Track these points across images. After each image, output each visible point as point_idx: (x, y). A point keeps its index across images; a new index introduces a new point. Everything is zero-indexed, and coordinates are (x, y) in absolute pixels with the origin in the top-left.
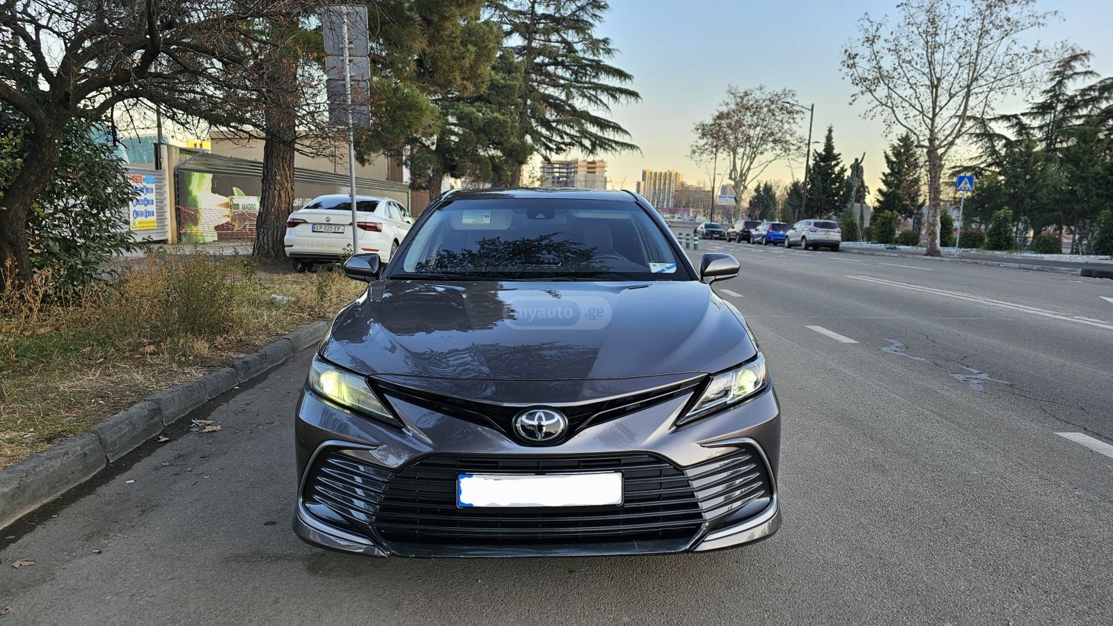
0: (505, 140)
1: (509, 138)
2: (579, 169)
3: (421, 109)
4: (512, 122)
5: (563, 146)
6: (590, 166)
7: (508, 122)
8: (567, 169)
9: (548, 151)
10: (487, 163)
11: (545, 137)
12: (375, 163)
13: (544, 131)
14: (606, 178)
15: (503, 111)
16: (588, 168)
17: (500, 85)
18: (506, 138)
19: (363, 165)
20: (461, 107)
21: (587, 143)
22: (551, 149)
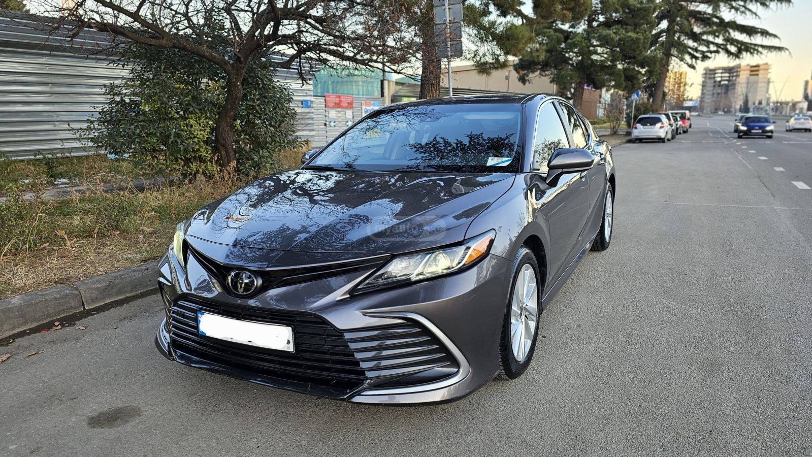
0: (638, 54)
1: (641, 52)
2: (742, 73)
3: (518, 38)
4: (645, 39)
5: (709, 54)
6: (753, 69)
7: (640, 39)
8: (730, 73)
9: (694, 60)
10: (620, 74)
11: (691, 48)
12: (533, 82)
13: (691, 43)
14: (769, 79)
15: (638, 30)
16: (752, 71)
17: (636, 9)
18: (638, 52)
19: (524, 84)
20: (600, 31)
21: (733, 49)
22: (697, 58)
